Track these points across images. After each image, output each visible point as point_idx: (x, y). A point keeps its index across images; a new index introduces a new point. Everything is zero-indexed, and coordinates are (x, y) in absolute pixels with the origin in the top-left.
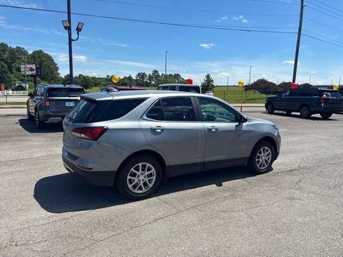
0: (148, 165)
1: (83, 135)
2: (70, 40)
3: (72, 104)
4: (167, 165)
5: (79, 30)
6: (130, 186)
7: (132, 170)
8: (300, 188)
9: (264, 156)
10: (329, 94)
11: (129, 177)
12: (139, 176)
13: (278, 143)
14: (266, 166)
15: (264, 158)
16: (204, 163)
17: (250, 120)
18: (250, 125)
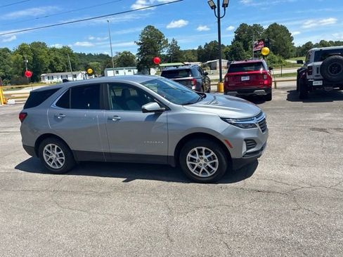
0: (56, 146)
2: (219, 18)
4: (71, 149)
6: (47, 161)
7: (46, 148)
13: (229, 144)
14: (209, 175)
15: (202, 162)
16: (110, 154)
17: (175, 109)
18: (171, 116)
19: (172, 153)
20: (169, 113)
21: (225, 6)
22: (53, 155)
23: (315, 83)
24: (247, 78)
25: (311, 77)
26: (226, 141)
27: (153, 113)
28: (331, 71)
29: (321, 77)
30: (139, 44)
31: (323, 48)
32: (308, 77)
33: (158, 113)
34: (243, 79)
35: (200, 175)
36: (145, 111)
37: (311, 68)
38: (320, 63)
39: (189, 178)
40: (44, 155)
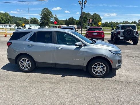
0: (27, 59)
6: (21, 66)
7: (21, 60)
13: (112, 62)
14: (101, 74)
15: (99, 69)
16: (55, 64)
17: (88, 46)
18: (86, 48)
19: (85, 65)
20: (86, 47)
21: (85, 4)
22: (25, 63)
23: (121, 38)
24: (96, 34)
25: (120, 35)
26: (111, 60)
27: (78, 47)
28: (127, 34)
29: (123, 36)
30: (41, 15)
31: (125, 25)
32: (118, 35)
33: (80, 47)
34: (94, 34)
35: (97, 75)
36: (76, 45)
37: (119, 32)
38: (123, 30)
39: (92, 76)
40: (20, 63)
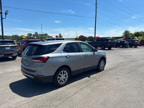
0: (65, 71)
1: (38, 61)
2: (2, 19)
3: (9, 48)
4: (72, 71)
5: (6, 14)
6: (59, 81)
7: (60, 74)
8: (118, 75)
9: (102, 64)
10: (110, 40)
11: (58, 77)
12: (62, 76)
16: (84, 69)
18: (97, 53)
19: (98, 64)
35: (102, 69)
